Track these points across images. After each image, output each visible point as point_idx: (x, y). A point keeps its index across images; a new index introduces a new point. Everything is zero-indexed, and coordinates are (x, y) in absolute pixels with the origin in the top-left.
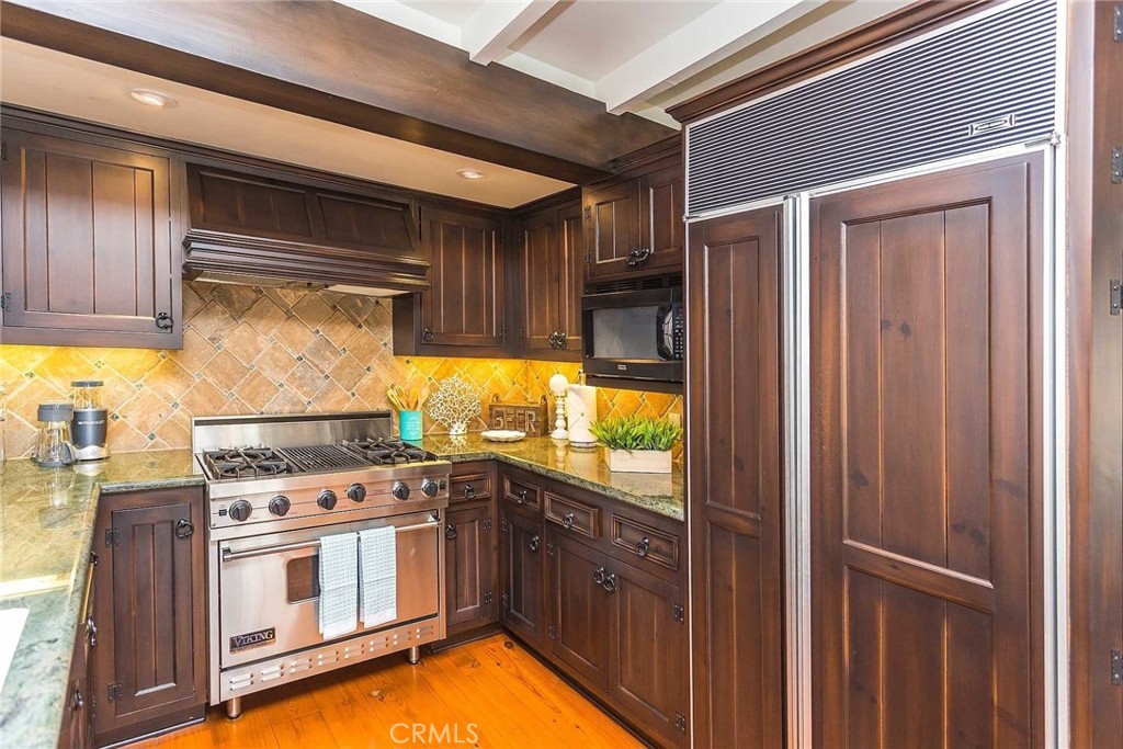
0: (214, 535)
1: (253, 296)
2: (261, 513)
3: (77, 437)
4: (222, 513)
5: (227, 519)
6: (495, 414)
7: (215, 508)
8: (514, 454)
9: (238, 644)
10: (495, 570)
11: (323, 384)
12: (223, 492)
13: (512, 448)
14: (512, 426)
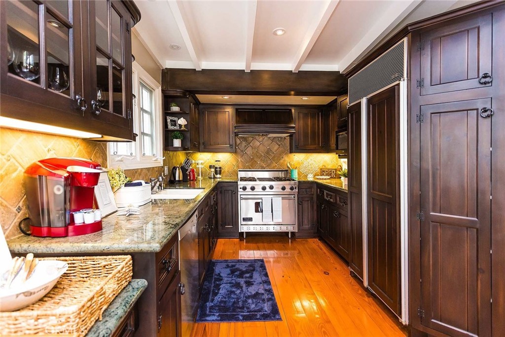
0: (239, 193)
1: (252, 139)
2: (248, 189)
3: (216, 173)
4: (241, 188)
5: (241, 190)
6: (323, 172)
7: (239, 187)
8: (327, 183)
9: (244, 219)
10: (315, 217)
11: (269, 162)
12: (241, 184)
13: (325, 181)
14: (327, 175)
